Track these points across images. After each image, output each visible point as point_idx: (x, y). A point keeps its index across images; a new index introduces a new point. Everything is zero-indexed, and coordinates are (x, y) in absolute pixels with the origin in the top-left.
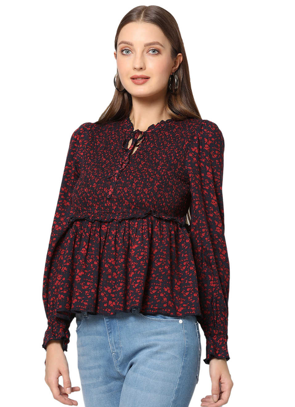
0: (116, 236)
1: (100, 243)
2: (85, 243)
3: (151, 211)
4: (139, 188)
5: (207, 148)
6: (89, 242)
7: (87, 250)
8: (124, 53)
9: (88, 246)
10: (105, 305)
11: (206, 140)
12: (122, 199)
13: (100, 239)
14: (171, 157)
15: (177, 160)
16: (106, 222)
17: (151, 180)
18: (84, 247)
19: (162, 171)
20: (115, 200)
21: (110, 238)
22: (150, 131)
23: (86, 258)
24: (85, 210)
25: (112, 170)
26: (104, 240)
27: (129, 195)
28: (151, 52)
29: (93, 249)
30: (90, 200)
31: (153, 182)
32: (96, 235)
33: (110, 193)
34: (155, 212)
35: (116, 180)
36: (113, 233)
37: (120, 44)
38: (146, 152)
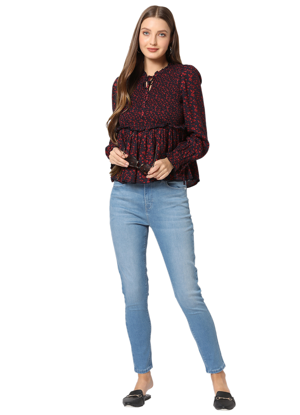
0: (146, 139)
1: (138, 143)
2: (129, 144)
3: (167, 123)
4: (159, 111)
5: (190, 79)
6: (131, 143)
7: (130, 147)
8: (145, 34)
9: (131, 145)
10: (140, 178)
11: (189, 75)
12: (150, 118)
13: (138, 141)
14: (171, 90)
15: (175, 91)
16: (141, 131)
17: (164, 106)
18: (128, 146)
19: (169, 100)
20: (146, 118)
21: (143, 140)
22: (156, 75)
23: (130, 152)
24: (127, 125)
25: (141, 102)
26: (140, 141)
27: (154, 115)
28: (160, 35)
29: (134, 147)
30: (130, 119)
31: (165, 106)
32: (135, 139)
33: (142, 115)
34: (170, 124)
35: (144, 107)
36: (145, 137)
37: (142, 29)
38: (156, 88)
